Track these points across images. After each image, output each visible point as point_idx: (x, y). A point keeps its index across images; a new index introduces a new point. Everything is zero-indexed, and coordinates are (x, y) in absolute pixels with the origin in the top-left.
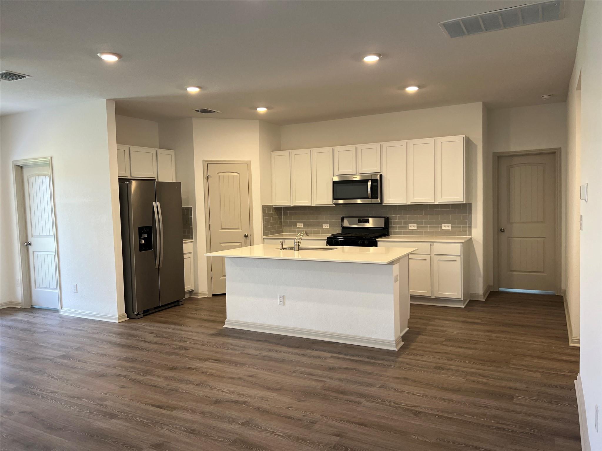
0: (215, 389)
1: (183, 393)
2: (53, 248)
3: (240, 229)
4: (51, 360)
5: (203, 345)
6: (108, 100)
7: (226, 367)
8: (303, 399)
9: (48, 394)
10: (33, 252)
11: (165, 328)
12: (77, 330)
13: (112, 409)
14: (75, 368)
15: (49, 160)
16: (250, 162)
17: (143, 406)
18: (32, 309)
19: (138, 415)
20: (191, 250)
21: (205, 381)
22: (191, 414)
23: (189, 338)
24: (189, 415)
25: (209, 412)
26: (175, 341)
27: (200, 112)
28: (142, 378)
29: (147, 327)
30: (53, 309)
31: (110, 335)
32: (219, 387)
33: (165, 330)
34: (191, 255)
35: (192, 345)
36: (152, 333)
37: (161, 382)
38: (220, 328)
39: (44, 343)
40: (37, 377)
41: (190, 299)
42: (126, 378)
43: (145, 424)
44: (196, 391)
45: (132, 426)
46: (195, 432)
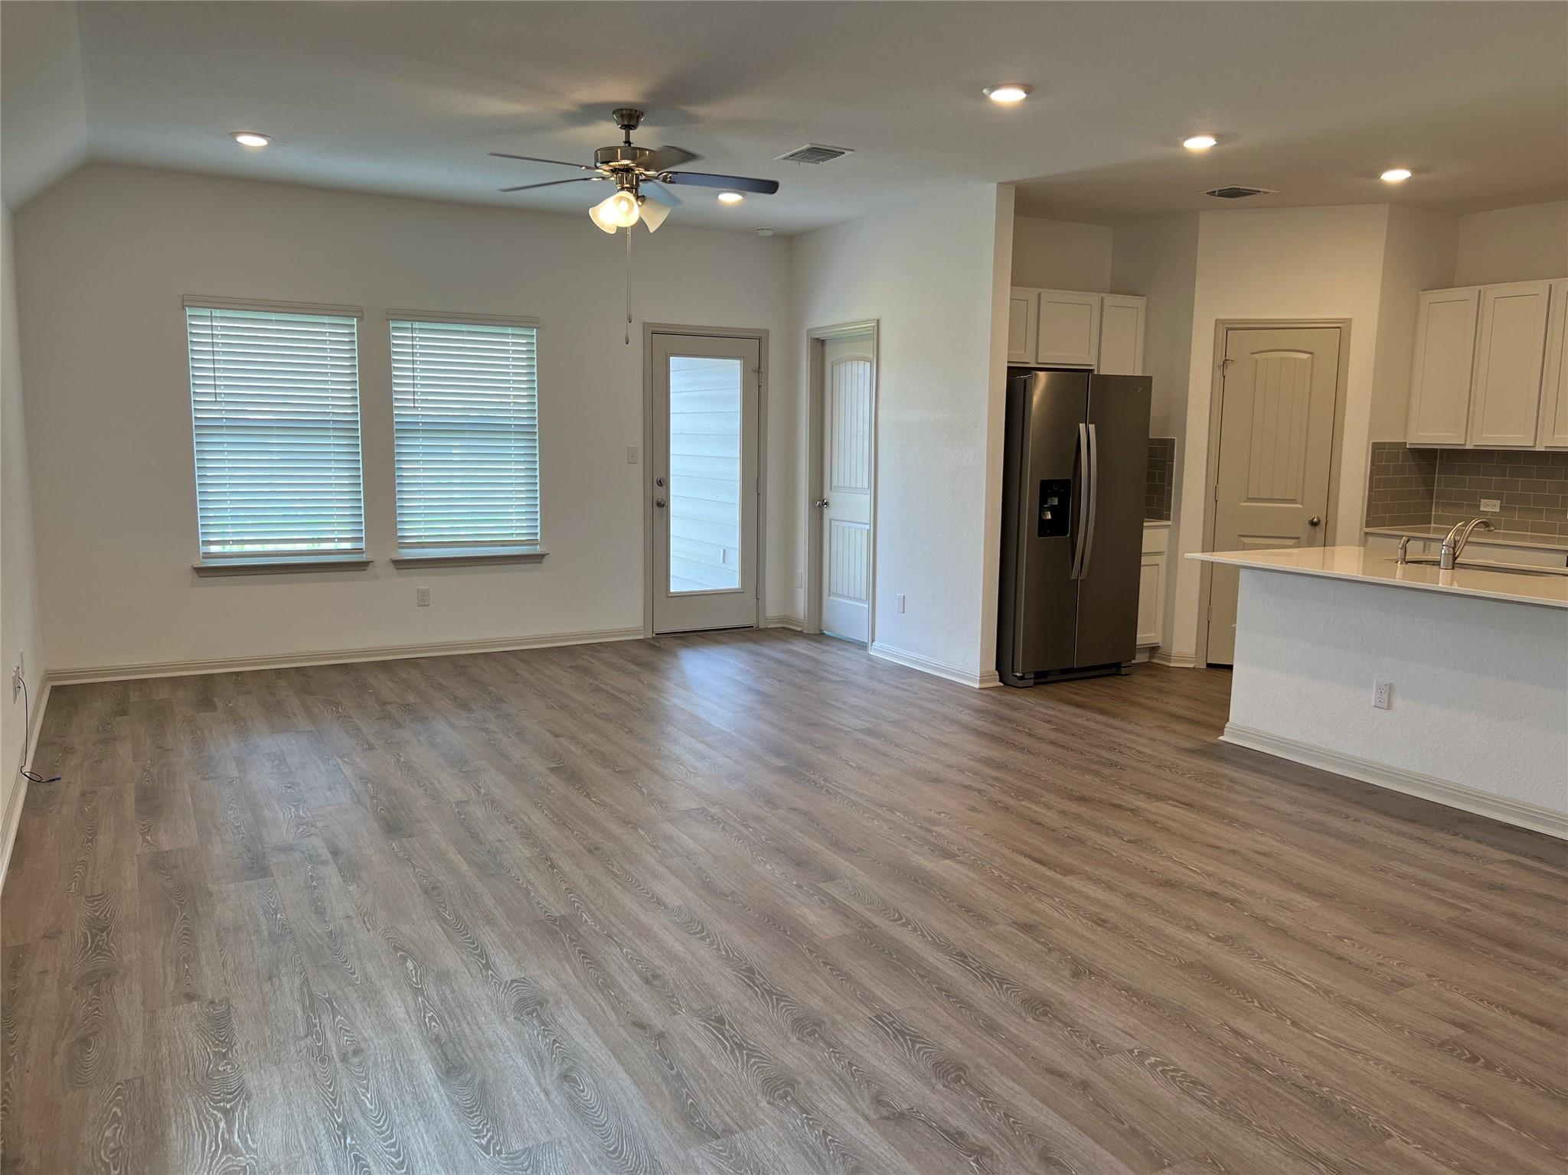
0: (1169, 858)
1: (1095, 848)
2: (866, 516)
3: (1298, 503)
4: (847, 733)
5: (1159, 767)
6: (1002, 185)
7: (1206, 823)
8: (1388, 931)
9: (837, 789)
10: (831, 521)
11: (1077, 715)
12: (897, 687)
13: (948, 842)
14: (887, 755)
15: (874, 326)
16: (1348, 322)
17: (1008, 853)
18: (819, 636)
19: (996, 865)
20: (1163, 546)
21: (1149, 839)
22: (1104, 891)
23: (1128, 747)
24: (1100, 891)
25: (1145, 898)
26: (1095, 746)
27: (1219, 195)
28: (1012, 802)
29: (1038, 708)
30: (858, 643)
31: (960, 709)
32: (1179, 858)
33: (1079, 720)
34: (1162, 560)
35: (1135, 764)
36: (1048, 722)
37: (1052, 818)
38: (1210, 739)
39: (837, 701)
40: (822, 757)
41: (1149, 666)
42: (981, 795)
43: (1007, 883)
44: (1124, 853)
45: (981, 881)
46: (1106, 925)
